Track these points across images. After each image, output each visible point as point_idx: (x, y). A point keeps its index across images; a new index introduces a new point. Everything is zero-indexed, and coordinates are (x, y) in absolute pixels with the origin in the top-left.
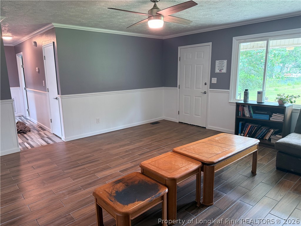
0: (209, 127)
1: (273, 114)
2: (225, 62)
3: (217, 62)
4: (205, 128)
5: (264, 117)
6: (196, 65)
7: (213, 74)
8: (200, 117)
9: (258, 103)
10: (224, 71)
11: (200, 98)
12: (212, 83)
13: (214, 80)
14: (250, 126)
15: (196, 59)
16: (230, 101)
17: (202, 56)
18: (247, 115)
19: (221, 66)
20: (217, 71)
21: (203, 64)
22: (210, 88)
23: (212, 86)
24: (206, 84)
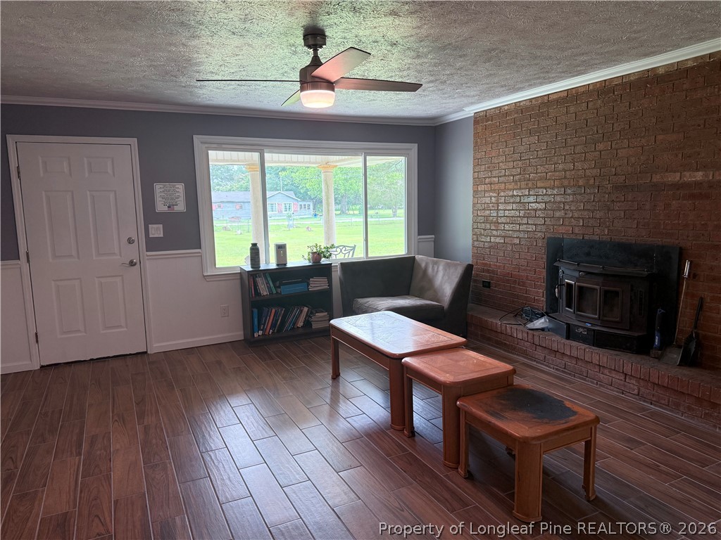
0: (156, 347)
1: (311, 279)
2: (180, 187)
3: (158, 188)
4: (146, 353)
5: (298, 288)
6: (88, 192)
7: (151, 216)
8: (125, 329)
9: (278, 265)
10: (181, 207)
11: (118, 279)
12: (151, 236)
13: (157, 231)
14: (274, 311)
15: (87, 175)
16: (205, 274)
17: (110, 171)
18: (264, 291)
19: (170, 196)
20: (161, 207)
21: (115, 192)
22: (147, 251)
23: (153, 244)
24: (130, 241)
